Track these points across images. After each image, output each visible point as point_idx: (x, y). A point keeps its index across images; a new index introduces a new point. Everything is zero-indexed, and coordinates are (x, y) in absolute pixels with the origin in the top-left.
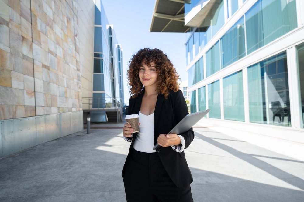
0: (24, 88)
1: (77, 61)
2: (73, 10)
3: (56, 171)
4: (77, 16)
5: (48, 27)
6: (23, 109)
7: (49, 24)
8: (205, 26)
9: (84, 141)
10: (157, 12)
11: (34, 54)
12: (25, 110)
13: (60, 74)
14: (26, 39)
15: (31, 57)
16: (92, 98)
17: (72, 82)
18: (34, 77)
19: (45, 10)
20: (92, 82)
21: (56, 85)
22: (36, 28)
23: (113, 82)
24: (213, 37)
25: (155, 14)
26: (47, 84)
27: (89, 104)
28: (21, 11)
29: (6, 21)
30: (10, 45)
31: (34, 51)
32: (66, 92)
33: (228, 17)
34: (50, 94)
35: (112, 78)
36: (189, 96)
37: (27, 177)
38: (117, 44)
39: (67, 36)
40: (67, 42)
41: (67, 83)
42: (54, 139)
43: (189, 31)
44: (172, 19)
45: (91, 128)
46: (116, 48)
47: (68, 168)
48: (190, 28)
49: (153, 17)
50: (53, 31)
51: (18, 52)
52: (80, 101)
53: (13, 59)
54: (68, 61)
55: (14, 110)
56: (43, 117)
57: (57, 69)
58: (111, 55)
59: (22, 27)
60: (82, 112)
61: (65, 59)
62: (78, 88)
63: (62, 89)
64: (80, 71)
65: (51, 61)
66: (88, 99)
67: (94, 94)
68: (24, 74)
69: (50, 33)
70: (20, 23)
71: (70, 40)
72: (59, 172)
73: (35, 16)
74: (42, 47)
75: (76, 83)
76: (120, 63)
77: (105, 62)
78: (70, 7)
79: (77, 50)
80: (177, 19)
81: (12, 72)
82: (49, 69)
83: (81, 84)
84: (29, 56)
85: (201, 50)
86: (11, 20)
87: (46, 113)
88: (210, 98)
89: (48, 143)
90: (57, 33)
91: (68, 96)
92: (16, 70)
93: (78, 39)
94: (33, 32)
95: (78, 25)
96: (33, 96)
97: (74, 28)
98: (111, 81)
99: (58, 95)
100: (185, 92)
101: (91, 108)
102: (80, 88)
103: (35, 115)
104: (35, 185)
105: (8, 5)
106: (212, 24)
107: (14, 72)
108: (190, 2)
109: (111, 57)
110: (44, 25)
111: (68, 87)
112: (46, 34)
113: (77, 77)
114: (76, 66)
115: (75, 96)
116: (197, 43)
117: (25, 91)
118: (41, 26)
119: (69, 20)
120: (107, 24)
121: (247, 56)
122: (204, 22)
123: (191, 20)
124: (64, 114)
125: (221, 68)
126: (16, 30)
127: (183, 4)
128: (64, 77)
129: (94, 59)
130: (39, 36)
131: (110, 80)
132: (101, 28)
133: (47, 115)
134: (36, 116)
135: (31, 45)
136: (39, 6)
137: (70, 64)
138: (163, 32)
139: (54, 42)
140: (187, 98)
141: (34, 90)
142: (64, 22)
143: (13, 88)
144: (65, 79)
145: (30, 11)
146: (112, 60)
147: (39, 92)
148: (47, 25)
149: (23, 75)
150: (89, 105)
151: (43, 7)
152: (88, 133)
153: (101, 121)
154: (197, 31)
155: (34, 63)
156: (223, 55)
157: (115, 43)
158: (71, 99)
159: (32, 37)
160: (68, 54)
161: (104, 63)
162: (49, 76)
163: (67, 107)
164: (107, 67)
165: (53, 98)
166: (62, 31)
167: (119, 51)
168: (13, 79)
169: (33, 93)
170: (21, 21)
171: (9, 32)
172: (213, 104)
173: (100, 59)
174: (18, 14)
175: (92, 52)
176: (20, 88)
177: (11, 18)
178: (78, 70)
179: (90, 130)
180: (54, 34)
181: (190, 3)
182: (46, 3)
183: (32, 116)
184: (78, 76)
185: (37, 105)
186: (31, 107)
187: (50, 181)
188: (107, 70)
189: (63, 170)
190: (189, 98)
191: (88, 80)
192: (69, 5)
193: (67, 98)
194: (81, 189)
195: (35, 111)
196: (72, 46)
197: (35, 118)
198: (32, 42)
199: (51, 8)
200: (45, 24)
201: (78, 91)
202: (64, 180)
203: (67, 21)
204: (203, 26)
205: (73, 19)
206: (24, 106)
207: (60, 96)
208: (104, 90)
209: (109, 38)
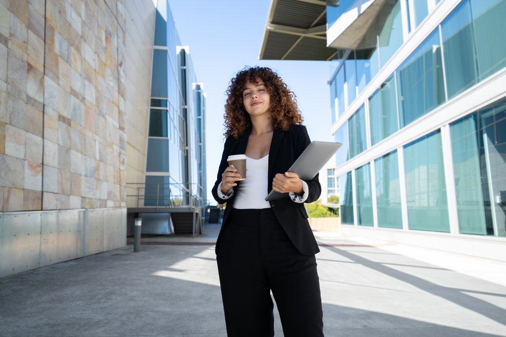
0: (25, 156)
1: (120, 112)
2: (117, 19)
3: (81, 305)
4: (124, 30)
5: (72, 49)
6: (21, 194)
7: (75, 42)
8: (367, 47)
9: (128, 262)
10: (273, 22)
11: (46, 95)
12: (24, 197)
13: (89, 134)
14: (34, 68)
15: (41, 100)
16: (144, 186)
17: (109, 150)
18: (43, 137)
19: (69, 18)
20: (146, 154)
21: (80, 155)
22: (51, 50)
23: (185, 157)
24: (383, 68)
25: (269, 26)
26: (65, 151)
27: (138, 196)
28: (29, 20)
29: (4, 37)
30: (7, 78)
31: (46, 91)
32: (97, 169)
33: (410, 30)
34: (70, 172)
35: (184, 148)
36: (338, 187)
37: (30, 312)
38: (196, 82)
39: (105, 65)
40: (103, 76)
41: (100, 153)
42: (71, 258)
43: (336, 58)
44: (303, 35)
45: (142, 243)
46: (194, 91)
47: (103, 300)
48: (338, 52)
49: (267, 31)
50: (81, 55)
51: (19, 91)
52: (123, 188)
53: (10, 102)
54: (105, 111)
55: (6, 196)
56: (54, 213)
57: (83, 125)
58: (184, 104)
59: (30, 48)
60: (125, 211)
61: (98, 107)
62: (120, 162)
63: (92, 164)
64: (126, 130)
65: (75, 109)
66: (136, 186)
67: (147, 177)
68: (27, 131)
69: (75, 60)
70: (26, 40)
71: (109, 72)
72: (87, 306)
73: (52, 29)
74: (61, 83)
75: (116, 154)
76: (199, 120)
77: (172, 116)
78: (112, 13)
79: (121, 92)
80: (311, 35)
81: (7, 126)
82: (69, 125)
83: (125, 156)
84: (37, 98)
85: (359, 92)
86: (12, 35)
87: (59, 207)
88: (382, 191)
89: (60, 265)
90: (86, 59)
91: (101, 177)
92: (13, 123)
93: (124, 71)
94: (46, 56)
95: (125, 46)
96: (39, 172)
97: (118, 50)
98: (182, 154)
99: (83, 173)
100: (331, 178)
101: (142, 204)
102: (123, 163)
103: (40, 209)
104: (47, 323)
105: (8, 9)
106: (380, 44)
107: (10, 126)
108: (338, 4)
109: (183, 107)
110: (65, 44)
111: (101, 160)
112: (68, 61)
113: (118, 142)
114: (118, 120)
115: (114, 177)
116: (352, 79)
117: (26, 162)
118: (60, 46)
119: (109, 36)
120: (178, 45)
121: (447, 102)
122: (364, 39)
123: (339, 36)
124: (92, 211)
125: (399, 127)
126: (18, 52)
127: (324, 8)
128: (95, 140)
129: (152, 110)
130: (57, 64)
131: (180, 151)
132: (166, 51)
133: (62, 211)
134: (42, 210)
135: (43, 78)
136: (60, 12)
137: (108, 117)
138: (286, 59)
139: (81, 75)
140: (336, 191)
141: (41, 162)
142: (100, 39)
143: (7, 155)
144: (97, 143)
145: (44, 20)
146: (185, 112)
147: (50, 166)
148: (71, 46)
149: (25, 132)
150: (138, 199)
151: (65, 12)
152: (135, 250)
153: (160, 232)
154: (351, 57)
155: (45, 112)
156: (403, 101)
157: (192, 82)
158: (105, 183)
159: (44, 66)
160: (105, 97)
161: (171, 118)
162: (70, 138)
163: (98, 198)
164: (174, 127)
165: (75, 178)
166: (96, 57)
167: (199, 96)
168: (7, 139)
169: (40, 166)
170: (28, 37)
171: (8, 56)
172: (387, 203)
173: (161, 110)
174: (24, 25)
175: (147, 97)
176: (18, 157)
177: (12, 32)
178: (122, 128)
179: (139, 246)
180: (82, 61)
181: (336, 6)
182: (71, 6)
183: (35, 209)
184: (121, 140)
185: (44, 190)
186: (34, 192)
187: (73, 318)
188: (175, 130)
189: (95, 303)
190: (338, 190)
191: (138, 151)
192: (111, 10)
193: (98, 180)
194: (131, 329)
195: (40, 201)
196: (112, 83)
197: (40, 214)
198: (44, 74)
199: (80, 15)
200: (68, 42)
201: (120, 169)
202: (98, 317)
203: (107, 38)
204: (362, 48)
205: (116, 36)
206: (23, 189)
207: (86, 176)
208: (167, 170)
209: (180, 71)
